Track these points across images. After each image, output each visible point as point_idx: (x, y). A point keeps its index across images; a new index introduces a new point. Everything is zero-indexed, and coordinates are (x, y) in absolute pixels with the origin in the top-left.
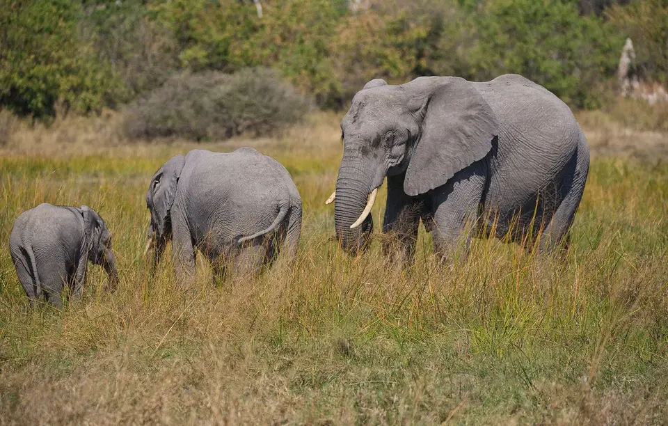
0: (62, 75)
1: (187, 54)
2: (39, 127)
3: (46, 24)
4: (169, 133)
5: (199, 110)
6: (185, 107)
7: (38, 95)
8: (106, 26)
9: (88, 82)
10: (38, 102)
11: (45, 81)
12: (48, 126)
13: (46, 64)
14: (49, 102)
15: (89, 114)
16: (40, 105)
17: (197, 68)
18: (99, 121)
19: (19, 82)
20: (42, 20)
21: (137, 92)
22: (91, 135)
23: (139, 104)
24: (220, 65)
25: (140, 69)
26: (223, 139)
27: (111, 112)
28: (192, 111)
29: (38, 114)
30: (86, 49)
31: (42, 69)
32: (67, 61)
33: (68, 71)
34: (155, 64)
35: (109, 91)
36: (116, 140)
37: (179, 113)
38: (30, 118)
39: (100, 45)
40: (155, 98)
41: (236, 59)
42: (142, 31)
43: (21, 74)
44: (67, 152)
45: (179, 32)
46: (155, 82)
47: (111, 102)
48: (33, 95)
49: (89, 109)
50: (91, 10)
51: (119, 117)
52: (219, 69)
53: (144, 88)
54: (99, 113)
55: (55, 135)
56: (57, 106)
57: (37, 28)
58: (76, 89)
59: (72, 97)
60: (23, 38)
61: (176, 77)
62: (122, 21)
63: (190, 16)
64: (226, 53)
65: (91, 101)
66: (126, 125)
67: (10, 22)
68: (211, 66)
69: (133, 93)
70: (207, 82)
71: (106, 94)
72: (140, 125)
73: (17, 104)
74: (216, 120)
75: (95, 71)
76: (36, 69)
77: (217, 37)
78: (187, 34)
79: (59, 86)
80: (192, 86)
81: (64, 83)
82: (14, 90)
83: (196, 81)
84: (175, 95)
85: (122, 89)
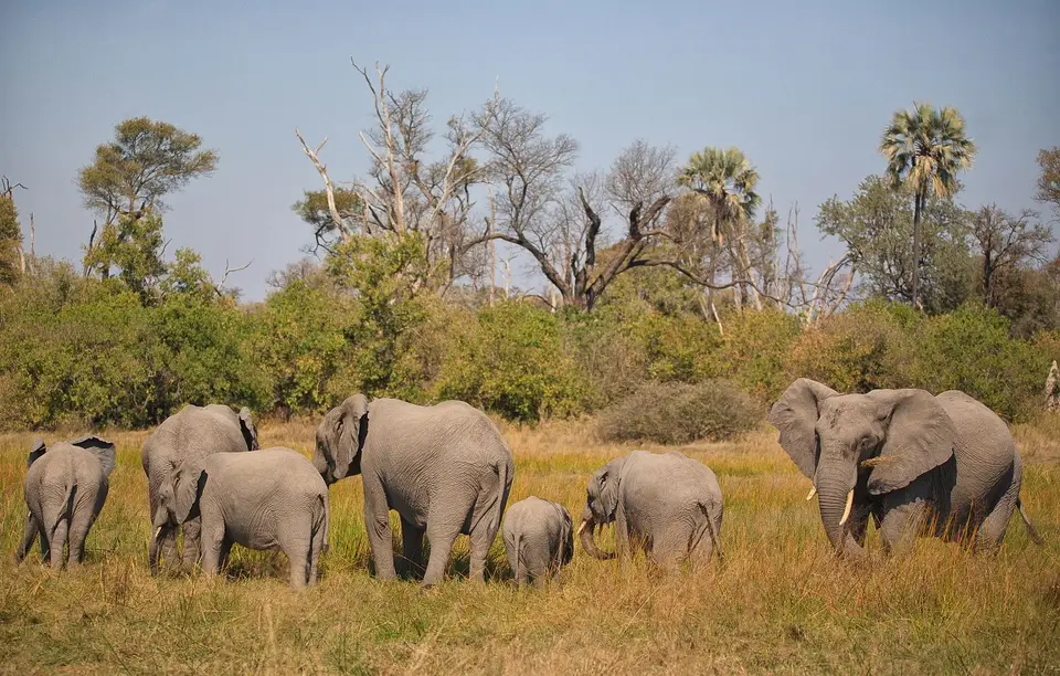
0: (546, 384)
1: (654, 367)
2: (526, 428)
3: (534, 339)
4: (638, 436)
5: (665, 415)
6: (653, 414)
7: (525, 400)
8: (585, 340)
9: (569, 391)
10: (525, 407)
11: (531, 388)
12: (532, 428)
13: (533, 374)
14: (534, 407)
15: (569, 418)
16: (526, 410)
17: (665, 379)
18: (577, 424)
19: (508, 389)
20: (530, 335)
21: (611, 399)
22: (570, 438)
23: (612, 410)
24: (685, 376)
25: (614, 379)
26: (687, 442)
27: (588, 416)
28: (659, 417)
29: (524, 418)
30: (567, 361)
31: (529, 378)
32: (550, 372)
33: (551, 380)
34: (628, 375)
35: (586, 398)
36: (591, 443)
37: (647, 417)
38: (517, 421)
39: (580, 357)
40: (628, 404)
41: (699, 371)
42: (616, 346)
43: (511, 383)
44: (550, 451)
45: (649, 347)
46: (627, 391)
47: (588, 408)
48: (521, 401)
49: (568, 414)
50: (572, 327)
51: (594, 421)
52: (684, 380)
53: (617, 395)
54: (577, 416)
55: (539, 436)
56: (541, 411)
57: (525, 342)
58: (558, 396)
59: (553, 402)
60: (514, 350)
61: (645, 386)
62: (599, 337)
63: (659, 333)
64: (691, 366)
65: (570, 407)
66: (600, 430)
67: (503, 337)
68: (676, 377)
69: (607, 400)
70: (674, 391)
71: (584, 400)
72: (612, 429)
73: (507, 409)
74: (680, 425)
75: (574, 380)
76: (524, 378)
77: (683, 351)
78: (655, 349)
79: (543, 393)
80: (659, 395)
81: (548, 391)
82: (504, 396)
83: (663, 390)
84: (645, 401)
85: (599, 397)
